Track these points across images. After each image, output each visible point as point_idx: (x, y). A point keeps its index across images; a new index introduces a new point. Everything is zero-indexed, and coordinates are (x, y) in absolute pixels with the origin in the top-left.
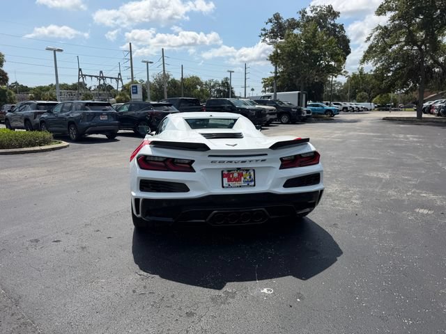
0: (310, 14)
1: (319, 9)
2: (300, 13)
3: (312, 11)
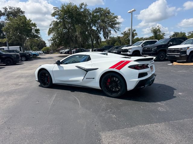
0: (9, 10)
1: (13, 8)
2: (4, 8)
3: (10, 9)
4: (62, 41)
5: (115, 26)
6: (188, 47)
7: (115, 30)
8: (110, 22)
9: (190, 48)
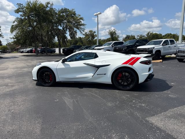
4: (26, 40)
5: (81, 27)
6: (154, 48)
7: (80, 31)
8: (76, 23)
9: (155, 48)
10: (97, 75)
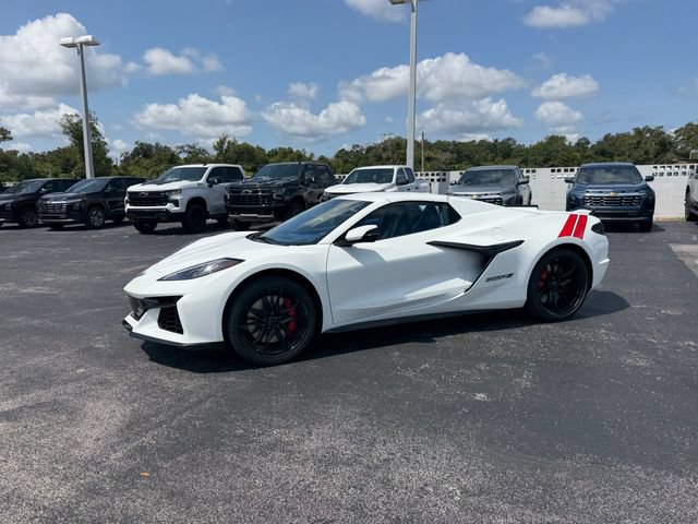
10: (488, 280)
